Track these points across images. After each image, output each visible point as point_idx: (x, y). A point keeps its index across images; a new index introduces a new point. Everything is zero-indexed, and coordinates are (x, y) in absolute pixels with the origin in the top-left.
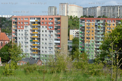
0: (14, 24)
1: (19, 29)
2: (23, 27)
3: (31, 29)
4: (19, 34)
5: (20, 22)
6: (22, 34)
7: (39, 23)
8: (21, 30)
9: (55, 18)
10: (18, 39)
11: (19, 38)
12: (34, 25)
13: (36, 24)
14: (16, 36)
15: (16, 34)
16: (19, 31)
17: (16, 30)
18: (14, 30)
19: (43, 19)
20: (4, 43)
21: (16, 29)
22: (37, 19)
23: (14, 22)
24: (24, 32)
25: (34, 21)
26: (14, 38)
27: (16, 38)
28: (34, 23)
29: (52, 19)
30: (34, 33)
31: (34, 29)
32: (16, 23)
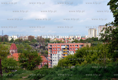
0: (50, 50)
1: (53, 53)
2: (56, 52)
3: (63, 53)
4: (54, 57)
5: (54, 49)
6: (56, 58)
7: (68, 49)
8: (55, 54)
9: (80, 45)
10: (53, 61)
11: (54, 61)
12: (64, 50)
13: (66, 50)
14: (51, 59)
15: (51, 57)
16: (54, 55)
17: (51, 55)
18: (49, 54)
19: (71, 46)
20: (44, 64)
21: (51, 53)
22: (67, 46)
23: (49, 48)
24: (57, 56)
25: (64, 47)
26: (50, 61)
27: (51, 60)
28: (65, 49)
29: (77, 46)
30: (64, 56)
31: (65, 53)
32: (51, 49)
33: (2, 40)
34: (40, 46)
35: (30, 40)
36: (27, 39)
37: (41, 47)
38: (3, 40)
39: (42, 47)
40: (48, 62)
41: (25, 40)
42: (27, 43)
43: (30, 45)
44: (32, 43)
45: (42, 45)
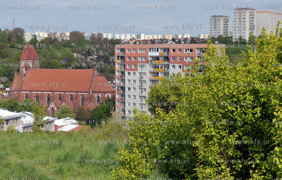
0: (119, 61)
1: (128, 70)
2: (136, 67)
3: (152, 70)
4: (129, 80)
5: (130, 58)
6: (135, 81)
7: (167, 58)
8: (132, 73)
9: (198, 49)
10: (127, 89)
11: (129, 89)
12: (157, 62)
13: (161, 62)
14: (122, 84)
15: (123, 80)
16: (129, 74)
17: (123, 73)
18: (118, 71)
19: (174, 51)
20: (103, 97)
21: (123, 70)
22: (163, 51)
23: (118, 57)
24: (137, 77)
25: (156, 54)
26: (120, 89)
27: (123, 88)
28: (158, 58)
29: (191, 51)
30: (157, 78)
31: (157, 70)
32: (122, 58)
33: (9, 40)
34: (98, 55)
35: (75, 42)
36: (68, 39)
37: (99, 58)
38: (11, 39)
39: (102, 57)
40: (114, 92)
41: (62, 40)
42: (67, 49)
43: (74, 52)
44: (80, 48)
45: (101, 53)
